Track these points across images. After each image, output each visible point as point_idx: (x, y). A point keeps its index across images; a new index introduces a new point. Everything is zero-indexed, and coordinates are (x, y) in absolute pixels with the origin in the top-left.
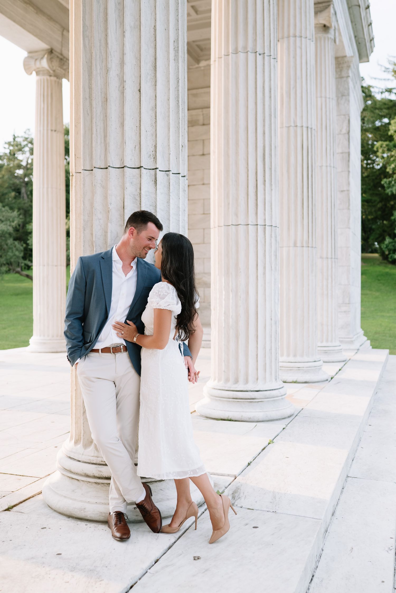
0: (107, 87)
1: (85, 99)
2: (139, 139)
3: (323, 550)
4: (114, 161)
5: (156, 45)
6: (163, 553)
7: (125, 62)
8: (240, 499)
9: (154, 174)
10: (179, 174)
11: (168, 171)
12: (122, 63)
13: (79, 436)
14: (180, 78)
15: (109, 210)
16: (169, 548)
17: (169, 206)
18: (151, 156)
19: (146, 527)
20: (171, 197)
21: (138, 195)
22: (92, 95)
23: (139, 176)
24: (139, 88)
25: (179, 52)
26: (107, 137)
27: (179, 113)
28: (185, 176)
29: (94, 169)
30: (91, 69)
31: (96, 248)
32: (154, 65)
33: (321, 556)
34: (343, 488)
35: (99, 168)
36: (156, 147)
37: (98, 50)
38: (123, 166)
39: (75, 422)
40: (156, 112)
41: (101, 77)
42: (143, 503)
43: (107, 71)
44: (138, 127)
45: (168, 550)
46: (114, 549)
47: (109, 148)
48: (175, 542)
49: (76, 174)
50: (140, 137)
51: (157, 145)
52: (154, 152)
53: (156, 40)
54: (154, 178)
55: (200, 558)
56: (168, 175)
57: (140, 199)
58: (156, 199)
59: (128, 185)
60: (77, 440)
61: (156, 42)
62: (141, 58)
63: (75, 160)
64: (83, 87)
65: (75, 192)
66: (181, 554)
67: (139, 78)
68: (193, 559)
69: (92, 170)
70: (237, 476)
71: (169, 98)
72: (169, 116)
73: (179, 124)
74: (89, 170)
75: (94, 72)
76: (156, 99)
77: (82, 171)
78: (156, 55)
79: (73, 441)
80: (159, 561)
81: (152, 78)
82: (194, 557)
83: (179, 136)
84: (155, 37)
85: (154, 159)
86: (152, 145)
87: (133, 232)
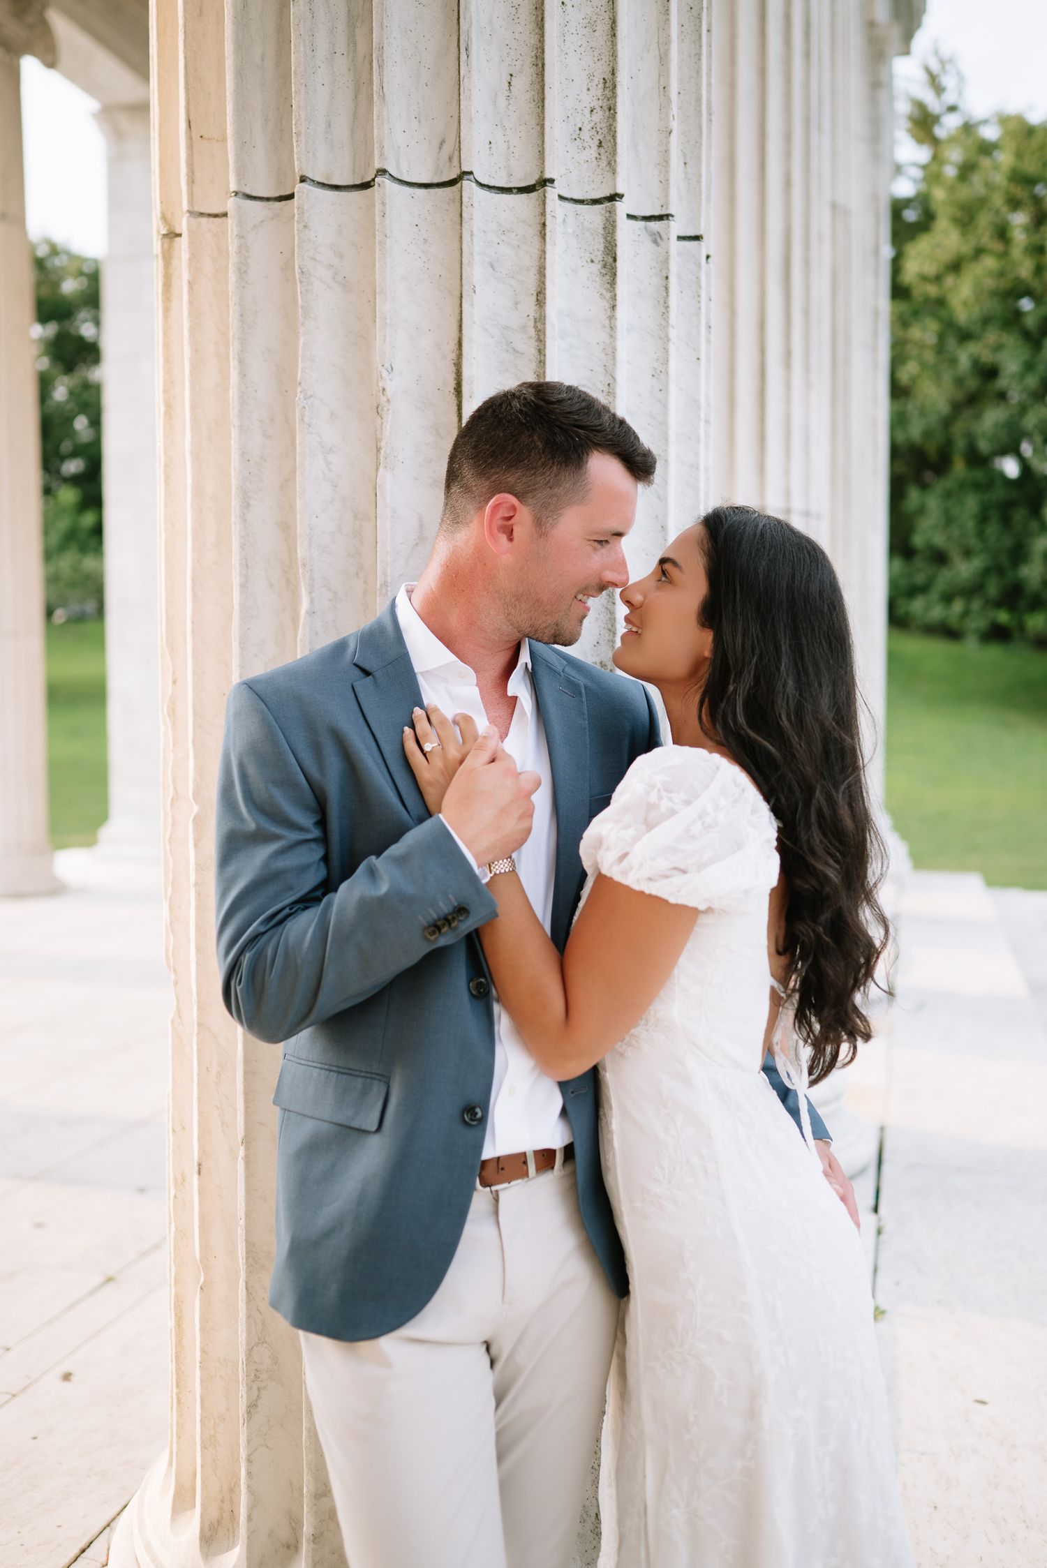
2: (534, 41)
4: (407, 149)
9: (601, 226)
10: (697, 238)
11: (660, 218)
13: (222, 1502)
15: (384, 399)
17: (664, 390)
18: (586, 134)
20: (672, 348)
21: (524, 328)
23: (532, 232)
31: (314, 595)
35: (325, 185)
36: (609, 85)
38: (453, 176)
39: (203, 1441)
47: (381, 75)
49: (191, 219)
51: (618, 74)
52: (600, 113)
54: (599, 245)
56: (657, 239)
58: (611, 352)
59: (476, 273)
60: (211, 1524)
63: (190, 147)
65: (190, 315)
69: (291, 196)
74: (268, 199)
77: (231, 204)
79: (193, 1524)
85: (602, 151)
86: (591, 77)
87: (510, 518)
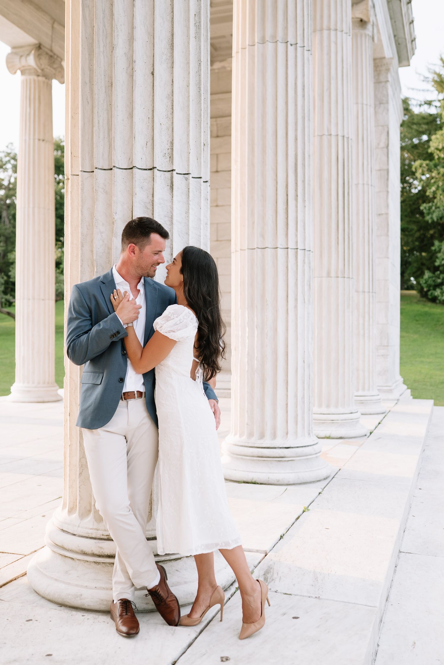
0: (112, 69)
1: (84, 83)
2: (152, 134)
3: (378, 645)
4: (121, 161)
5: (173, 18)
6: (182, 653)
7: (135, 38)
8: (274, 581)
9: (170, 177)
10: (200, 178)
11: (187, 174)
12: (131, 39)
13: (74, 502)
14: (202, 60)
15: (114, 220)
16: (190, 646)
17: (188, 217)
18: (167, 155)
19: (158, 618)
20: (190, 206)
21: (150, 202)
22: (93, 78)
23: (152, 179)
24: (152, 71)
25: (201, 28)
26: (112, 130)
27: (201, 103)
28: (207, 181)
29: (95, 170)
30: (92, 46)
31: (97, 268)
32: (171, 43)
33: (376, 654)
34: (396, 566)
35: (101, 169)
36: (172, 143)
37: (101, 23)
38: (132, 167)
39: (69, 486)
40: (173, 101)
41: (104, 57)
42: (157, 589)
43: (113, 48)
44: (151, 119)
45: (188, 648)
46: (120, 648)
47: (114, 144)
48: (196, 638)
49: (72, 176)
50: (154, 131)
51: (174, 141)
52: (170, 150)
53: (173, 12)
54: (169, 182)
55: (229, 659)
56: (187, 179)
57: (153, 208)
58: (172, 208)
59: (137, 190)
60: (71, 508)
61: (173, 14)
62: (155, 33)
63: (72, 159)
64: (82, 69)
65: (71, 199)
66: (204, 655)
67: (152, 58)
68: (220, 660)
69: (93, 172)
70: (268, 552)
71: (189, 83)
72: (188, 106)
73: (201, 116)
74: (89, 172)
75: (96, 50)
76: (172, 85)
77: (80, 173)
78: (173, 30)
79: (66, 510)
80: (176, 663)
81: (168, 58)
82: (222, 658)
83: (200, 132)
84: (173, 8)
85: (170, 159)
86: (168, 141)
87: (134, 249)
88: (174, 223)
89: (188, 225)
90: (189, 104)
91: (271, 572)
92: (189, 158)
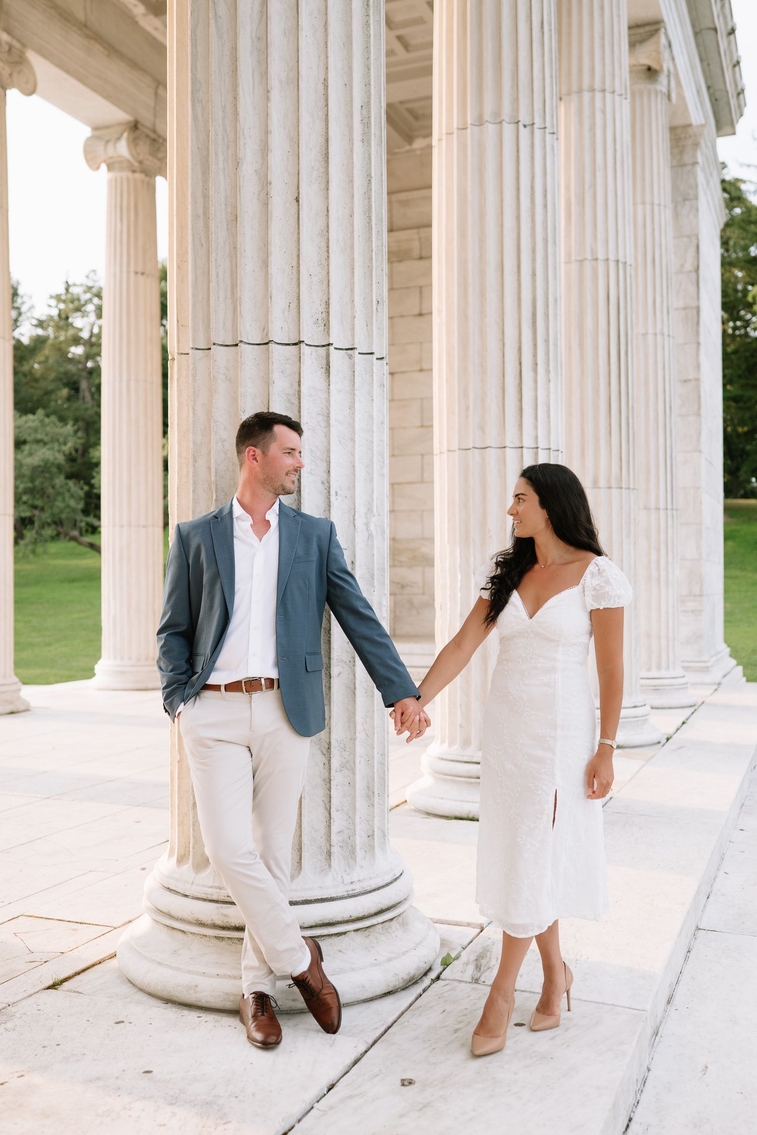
0: (237, 195)
1: (196, 217)
2: (297, 291)
3: (649, 1070)
4: (250, 332)
5: (327, 115)
6: (343, 1073)
7: (270, 147)
8: (490, 970)
9: (325, 355)
10: (372, 353)
11: (352, 349)
12: (265, 150)
13: (186, 847)
14: (373, 175)
16: (356, 1062)
17: (353, 414)
18: (320, 321)
20: (356, 398)
21: (295, 394)
22: (208, 208)
23: (297, 359)
24: (296, 195)
25: (370, 127)
26: (237, 287)
27: (372, 241)
28: (383, 358)
29: (213, 347)
30: (207, 161)
31: (217, 494)
32: (324, 153)
33: (645, 1082)
34: (689, 951)
35: (222, 345)
36: (328, 304)
37: (219, 126)
38: (267, 341)
39: (178, 823)
40: (328, 239)
41: (225, 176)
42: (306, 976)
43: (237, 164)
44: (295, 269)
45: (353, 1066)
46: (252, 1064)
47: (240, 307)
48: (366, 1052)
49: (179, 356)
50: (299, 287)
51: (330, 300)
52: (325, 313)
53: (327, 105)
54: (324, 362)
55: (413, 1082)
56: (350, 357)
57: (300, 403)
58: (328, 401)
59: (276, 376)
60: (181, 856)
61: (328, 109)
62: (300, 138)
63: (178, 330)
64: (192, 195)
65: (178, 390)
66: (377, 1075)
67: (297, 176)
68: (401, 1084)
69: (210, 349)
70: (484, 926)
71: (353, 212)
72: (352, 247)
73: (372, 260)
74: (204, 349)
75: (213, 167)
76: (327, 215)
77: (190, 352)
78: (327, 133)
79: (175, 858)
80: (335, 1087)
81: (321, 175)
82: (403, 1080)
83: (372, 284)
84: (327, 100)
85: (325, 327)
86: (321, 300)
87: (254, 454)
88: (331, 425)
89: (353, 427)
90: (353, 243)
91: (487, 956)
92: (354, 324)
